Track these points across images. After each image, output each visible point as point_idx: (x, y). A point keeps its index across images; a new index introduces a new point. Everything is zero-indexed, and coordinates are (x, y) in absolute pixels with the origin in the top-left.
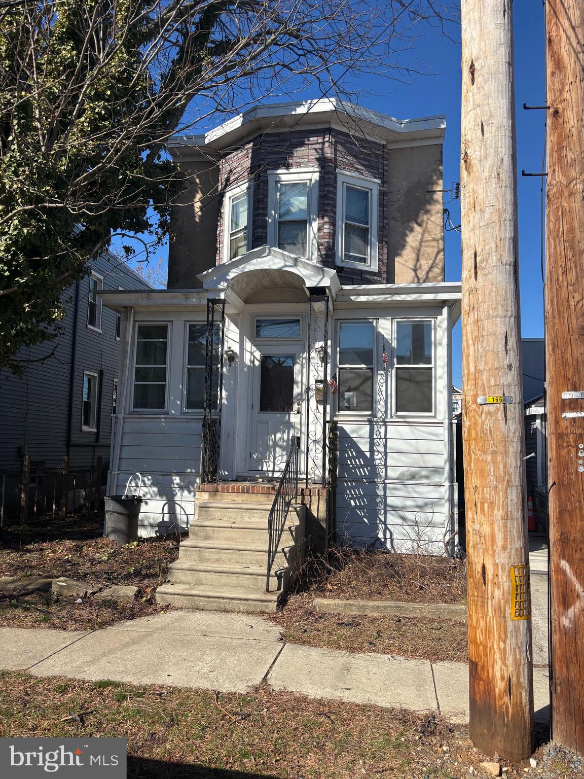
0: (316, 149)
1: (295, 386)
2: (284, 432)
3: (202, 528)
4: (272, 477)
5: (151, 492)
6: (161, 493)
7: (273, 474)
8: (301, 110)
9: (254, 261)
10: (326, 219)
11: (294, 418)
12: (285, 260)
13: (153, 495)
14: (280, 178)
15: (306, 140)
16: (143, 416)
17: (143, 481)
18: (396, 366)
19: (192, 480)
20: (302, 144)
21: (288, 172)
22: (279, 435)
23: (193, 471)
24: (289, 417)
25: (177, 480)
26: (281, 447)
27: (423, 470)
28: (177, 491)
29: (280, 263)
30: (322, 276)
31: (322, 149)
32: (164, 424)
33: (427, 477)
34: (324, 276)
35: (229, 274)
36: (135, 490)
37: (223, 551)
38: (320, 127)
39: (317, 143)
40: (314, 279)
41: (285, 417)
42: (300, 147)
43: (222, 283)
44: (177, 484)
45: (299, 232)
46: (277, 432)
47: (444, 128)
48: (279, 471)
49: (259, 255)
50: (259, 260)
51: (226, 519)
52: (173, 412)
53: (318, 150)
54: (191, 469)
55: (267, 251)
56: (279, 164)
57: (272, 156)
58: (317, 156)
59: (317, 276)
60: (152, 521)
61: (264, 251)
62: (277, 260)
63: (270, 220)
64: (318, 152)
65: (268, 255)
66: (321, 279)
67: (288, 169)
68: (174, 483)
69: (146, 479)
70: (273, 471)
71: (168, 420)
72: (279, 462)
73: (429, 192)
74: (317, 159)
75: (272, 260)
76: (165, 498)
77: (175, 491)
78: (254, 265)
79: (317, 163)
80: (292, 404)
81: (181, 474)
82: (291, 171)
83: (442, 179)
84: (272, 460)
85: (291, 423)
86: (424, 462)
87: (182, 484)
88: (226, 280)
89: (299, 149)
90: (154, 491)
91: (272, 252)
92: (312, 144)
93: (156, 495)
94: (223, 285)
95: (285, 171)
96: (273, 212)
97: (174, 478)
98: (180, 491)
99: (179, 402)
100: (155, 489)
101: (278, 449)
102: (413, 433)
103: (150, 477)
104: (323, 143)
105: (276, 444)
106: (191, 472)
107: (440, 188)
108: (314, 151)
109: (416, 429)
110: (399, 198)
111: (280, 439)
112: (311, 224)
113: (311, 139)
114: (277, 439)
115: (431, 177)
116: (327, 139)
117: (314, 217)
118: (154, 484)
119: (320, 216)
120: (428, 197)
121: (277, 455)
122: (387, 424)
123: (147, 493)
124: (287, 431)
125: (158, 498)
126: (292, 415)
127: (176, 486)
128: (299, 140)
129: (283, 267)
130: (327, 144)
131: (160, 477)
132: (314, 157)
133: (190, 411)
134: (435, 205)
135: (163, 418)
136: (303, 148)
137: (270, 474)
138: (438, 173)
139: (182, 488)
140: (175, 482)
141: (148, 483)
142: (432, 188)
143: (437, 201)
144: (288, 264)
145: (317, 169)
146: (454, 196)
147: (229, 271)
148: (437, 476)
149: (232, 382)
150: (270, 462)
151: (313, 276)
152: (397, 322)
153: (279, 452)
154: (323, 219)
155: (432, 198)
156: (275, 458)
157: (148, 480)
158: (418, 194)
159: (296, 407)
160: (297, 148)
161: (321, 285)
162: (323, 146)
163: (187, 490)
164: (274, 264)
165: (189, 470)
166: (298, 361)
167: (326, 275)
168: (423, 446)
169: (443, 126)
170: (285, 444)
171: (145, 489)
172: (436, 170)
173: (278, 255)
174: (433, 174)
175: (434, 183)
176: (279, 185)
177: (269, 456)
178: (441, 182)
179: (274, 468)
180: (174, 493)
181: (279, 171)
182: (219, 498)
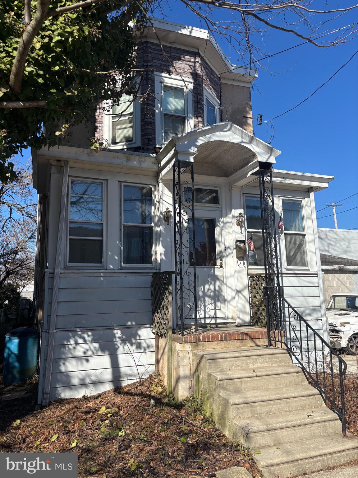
0: (190, 66)
1: (217, 245)
2: (211, 284)
3: (230, 381)
4: (205, 324)
5: (92, 348)
6: (103, 349)
7: (205, 321)
8: (185, 32)
9: (218, 133)
10: (200, 119)
11: (218, 272)
12: (242, 137)
13: (95, 352)
14: (164, 80)
15: (182, 56)
16: (81, 271)
17: (84, 338)
18: (285, 232)
19: (133, 332)
20: (180, 59)
21: (170, 77)
22: (207, 287)
23: (134, 323)
24: (214, 271)
25: (118, 333)
26: (209, 297)
27: (307, 309)
28: (119, 345)
29: (237, 139)
30: (269, 155)
31: (194, 67)
32: (102, 279)
33: (310, 315)
34: (271, 155)
35: (198, 141)
36: (74, 348)
37: (272, 402)
38: (191, 50)
39: (190, 61)
40: (264, 156)
41: (211, 271)
42: (178, 61)
43: (193, 148)
44: (119, 338)
45: (180, 125)
46: (205, 284)
47: (256, 77)
48: (209, 318)
49: (221, 129)
50: (222, 133)
51: (233, 368)
52: (111, 267)
53: (191, 67)
54: (131, 321)
55: (229, 127)
56: (163, 69)
57: (156, 61)
58: (191, 71)
59: (266, 154)
60: (93, 378)
61: (225, 126)
62: (236, 136)
63: (157, 111)
64: (191, 68)
65: (229, 130)
66: (269, 157)
67: (170, 75)
68: (115, 337)
69: (86, 336)
70: (205, 318)
71: (108, 275)
72: (209, 310)
73: (244, 117)
74: (191, 73)
75: (232, 135)
76: (107, 353)
77: (117, 345)
78: (218, 136)
79: (191, 76)
80: (216, 259)
81: (121, 327)
82: (173, 76)
83: (251, 110)
84: (203, 308)
85: (216, 276)
86: (307, 303)
87: (124, 337)
88: (196, 146)
89: (177, 61)
90: (95, 348)
91: (233, 128)
92: (186, 61)
93: (97, 351)
94: (193, 150)
95: (167, 75)
96: (159, 105)
97: (115, 331)
98: (122, 345)
99: (116, 258)
100: (96, 345)
101: (207, 299)
102: (299, 282)
103: (90, 333)
104: (195, 62)
105: (205, 295)
106: (132, 325)
107: (250, 116)
108: (188, 66)
109: (301, 279)
110: (227, 117)
111: (209, 289)
112: (188, 120)
113: (186, 57)
114: (206, 290)
115: (245, 108)
116: (197, 60)
117: (191, 116)
118: (94, 340)
119: (195, 116)
120: (244, 120)
121: (207, 304)
122: (283, 275)
123: (87, 350)
124: (213, 283)
125: (100, 353)
126: (216, 269)
127: (118, 339)
128: (177, 55)
129: (241, 143)
130: (197, 64)
131: (101, 332)
132: (189, 71)
133: (128, 265)
134: (248, 127)
135: (102, 273)
136: (180, 62)
137: (203, 321)
138: (249, 106)
139: (124, 341)
140: (117, 336)
141: (89, 339)
142: (246, 115)
143: (250, 125)
144: (244, 140)
145: (192, 81)
146: (259, 123)
147: (198, 139)
148: (315, 313)
149: (168, 240)
150: (201, 311)
151: (263, 153)
152: (283, 200)
153: (209, 301)
154: (198, 118)
155: (246, 122)
156: (205, 306)
157: (89, 336)
158: (238, 117)
159: (218, 262)
160: (176, 60)
161: (269, 161)
162: (195, 65)
163: (129, 343)
164: (234, 138)
165: (129, 323)
166: (218, 224)
167: (273, 154)
168: (306, 291)
169: (256, 76)
170: (212, 294)
171: (86, 346)
172: (247, 104)
173: (237, 132)
174: (247, 106)
175: (247, 112)
176: (163, 85)
177: (200, 305)
178: (251, 112)
179: (205, 315)
180: (116, 347)
181: (163, 75)
182: (201, 348)
